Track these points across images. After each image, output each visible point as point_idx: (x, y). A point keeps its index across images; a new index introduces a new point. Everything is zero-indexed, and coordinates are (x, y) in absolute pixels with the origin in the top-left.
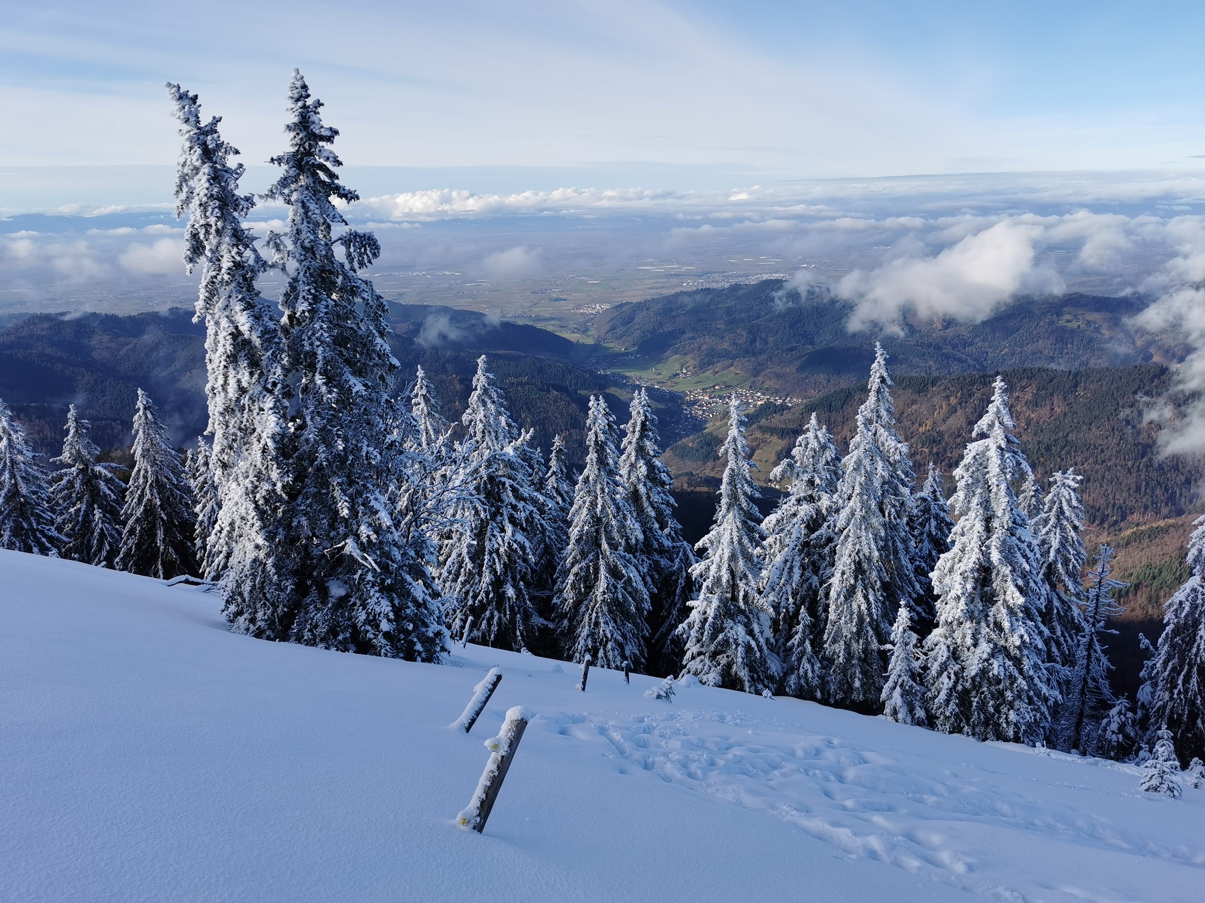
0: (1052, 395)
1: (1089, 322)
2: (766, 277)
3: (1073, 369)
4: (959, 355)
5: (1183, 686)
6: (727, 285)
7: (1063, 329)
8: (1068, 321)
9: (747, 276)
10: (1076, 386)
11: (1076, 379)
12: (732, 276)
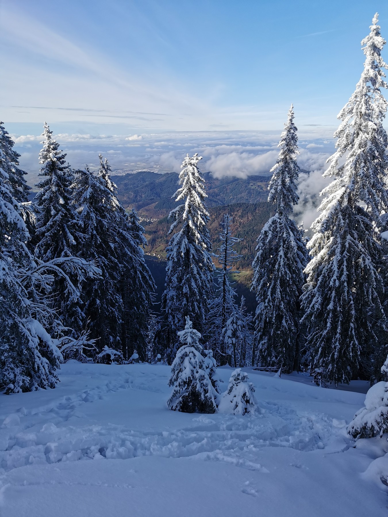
0: (248, 213)
1: (259, 186)
2: (140, 171)
3: (254, 203)
4: (215, 200)
5: (271, 296)
6: (124, 174)
7: (250, 189)
8: (252, 186)
9: (132, 171)
10: (255, 209)
11: (256, 206)
12: (126, 171)
